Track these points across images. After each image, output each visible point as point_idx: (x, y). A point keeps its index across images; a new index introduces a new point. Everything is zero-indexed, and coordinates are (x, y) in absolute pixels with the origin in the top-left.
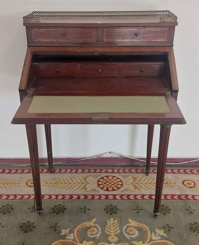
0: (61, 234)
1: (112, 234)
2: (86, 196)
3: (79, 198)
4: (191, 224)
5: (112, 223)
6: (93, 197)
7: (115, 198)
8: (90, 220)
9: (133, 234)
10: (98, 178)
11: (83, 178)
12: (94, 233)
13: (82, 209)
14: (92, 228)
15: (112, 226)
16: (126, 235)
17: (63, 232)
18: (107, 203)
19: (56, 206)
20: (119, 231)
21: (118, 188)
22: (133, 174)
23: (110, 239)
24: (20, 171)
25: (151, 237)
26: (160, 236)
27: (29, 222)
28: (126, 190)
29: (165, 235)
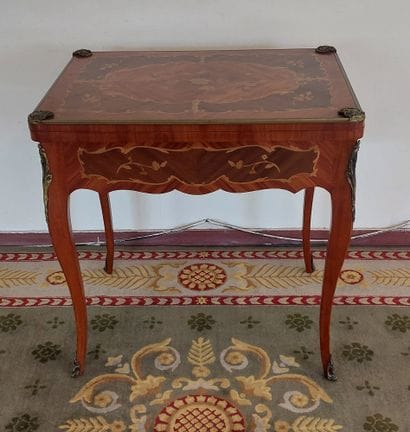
0: (107, 365)
1: (200, 364)
2: (156, 300)
3: (142, 302)
4: (346, 347)
5: (200, 345)
6: (169, 300)
7: (209, 303)
8: (159, 341)
9: (239, 364)
10: (181, 268)
11: (154, 268)
12: (168, 362)
13: (147, 322)
14: (164, 354)
15: (200, 350)
16: (225, 365)
17: (111, 361)
18: (196, 310)
19: (98, 317)
20: (213, 359)
21: (217, 285)
22: (247, 261)
23: (196, 372)
24: (35, 256)
25: (271, 369)
26: (287, 366)
27: (49, 343)
28: (231, 288)
29: (297, 365)
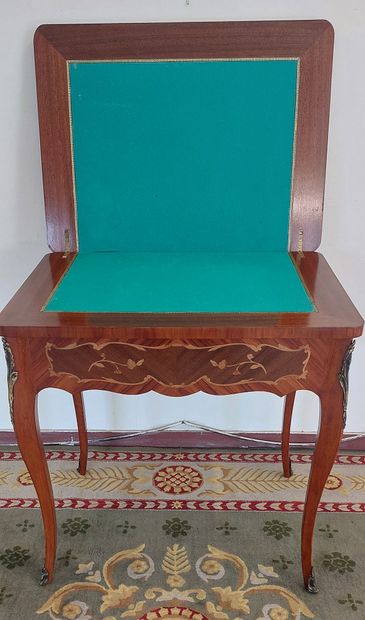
0: (77, 572)
1: (176, 573)
2: (130, 504)
3: (116, 505)
4: (326, 556)
5: (175, 552)
6: (144, 503)
7: (185, 507)
8: (132, 547)
9: (216, 574)
10: (157, 470)
11: (128, 469)
12: (141, 570)
13: (120, 526)
14: (137, 562)
15: (175, 558)
16: (201, 575)
17: (82, 568)
18: (171, 515)
19: (70, 521)
20: (189, 568)
21: (193, 489)
22: (223, 463)
23: (170, 581)
24: (7, 456)
25: (249, 580)
26: (265, 577)
27: (17, 548)
28: (208, 492)
29: (277, 576)
